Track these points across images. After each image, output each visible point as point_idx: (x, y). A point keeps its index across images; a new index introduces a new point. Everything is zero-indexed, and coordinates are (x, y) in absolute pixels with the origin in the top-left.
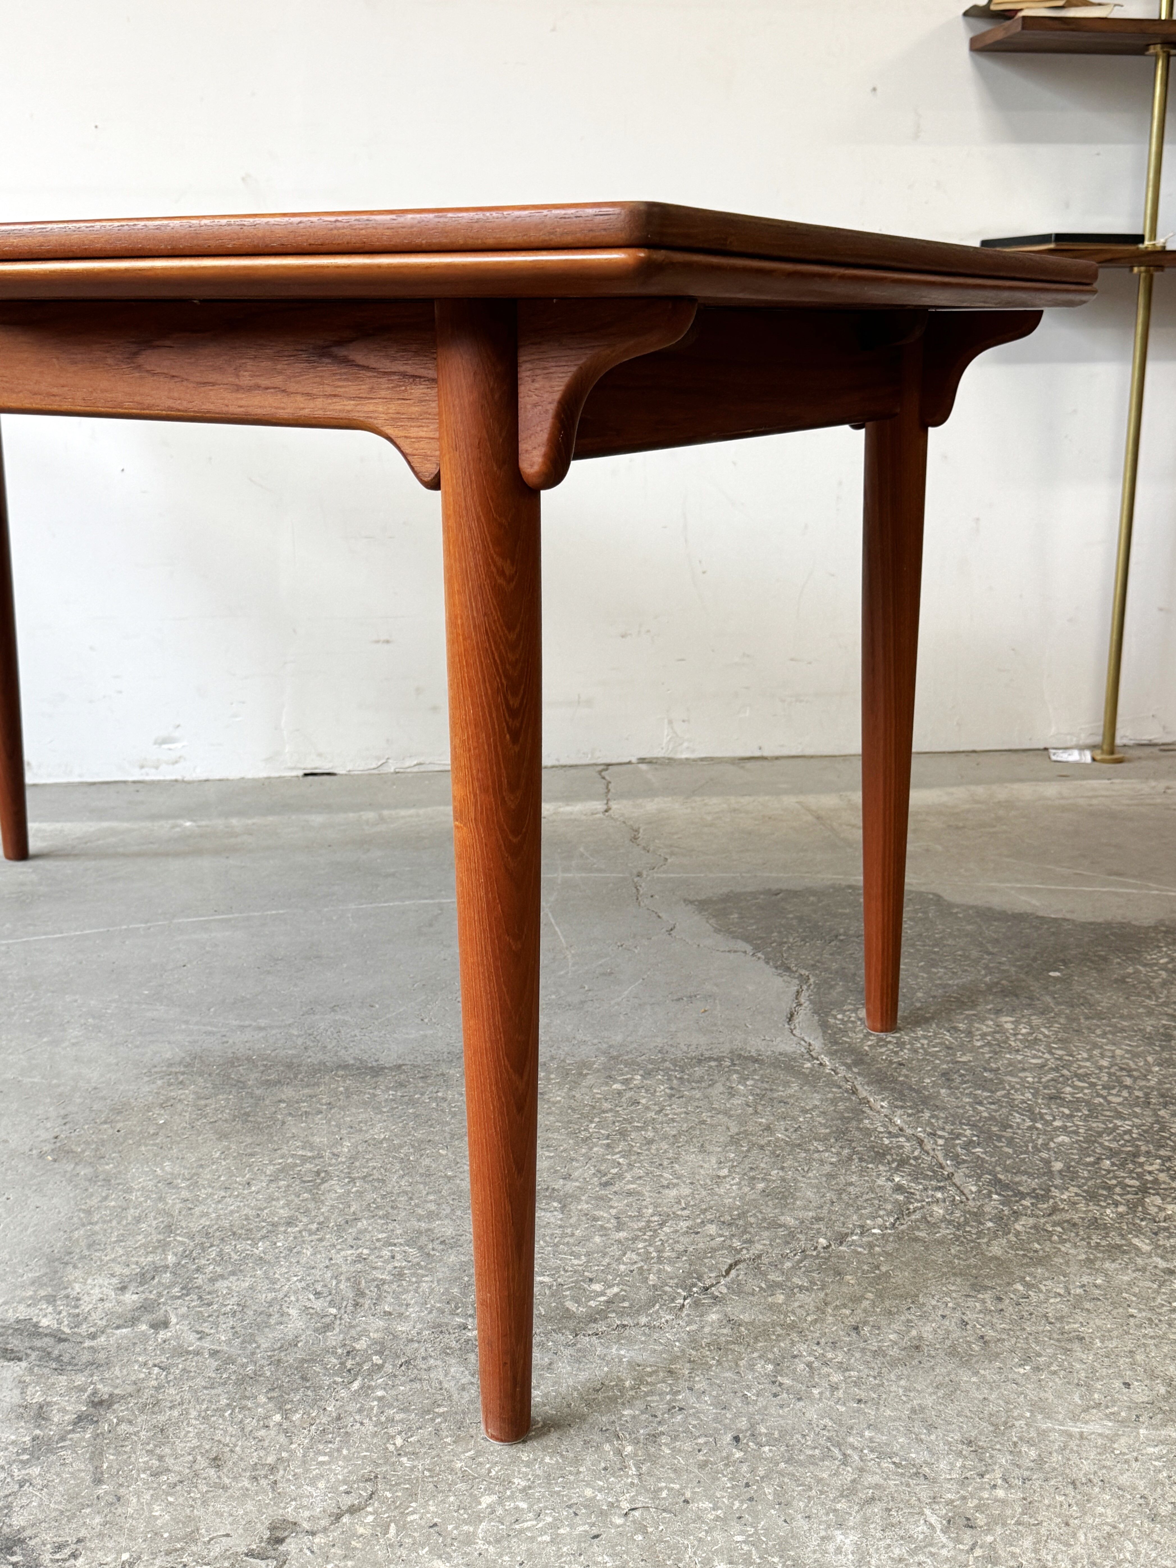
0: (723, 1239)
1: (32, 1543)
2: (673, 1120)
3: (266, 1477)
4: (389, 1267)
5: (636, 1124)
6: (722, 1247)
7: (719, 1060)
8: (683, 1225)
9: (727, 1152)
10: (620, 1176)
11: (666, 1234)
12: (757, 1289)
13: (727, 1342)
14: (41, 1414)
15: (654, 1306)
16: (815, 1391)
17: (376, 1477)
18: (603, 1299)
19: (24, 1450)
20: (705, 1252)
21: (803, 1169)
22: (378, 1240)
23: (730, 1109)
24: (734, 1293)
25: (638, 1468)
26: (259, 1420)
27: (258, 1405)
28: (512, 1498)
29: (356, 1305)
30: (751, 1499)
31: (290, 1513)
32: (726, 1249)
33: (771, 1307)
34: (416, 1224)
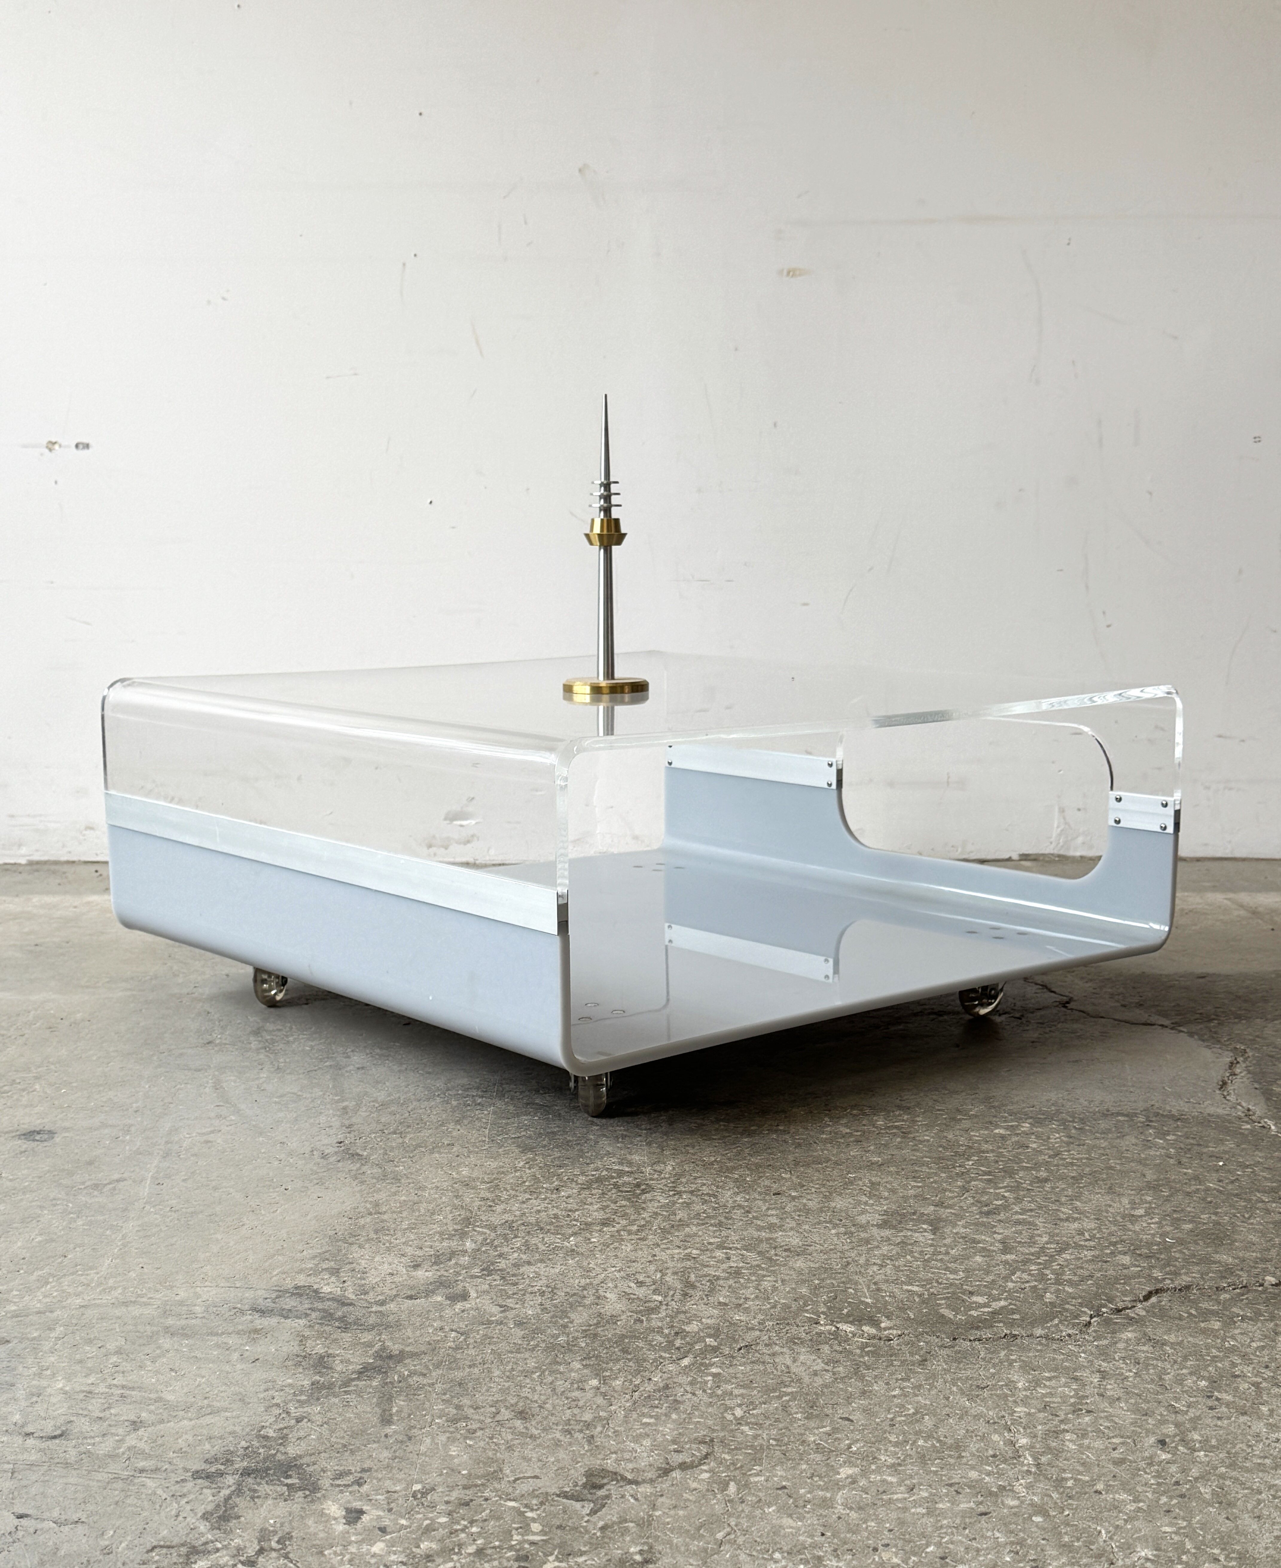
0: (1139, 1269)
1: (311, 1469)
2: (1072, 1164)
3: (581, 1431)
4: (725, 1266)
5: (1024, 1164)
6: (1138, 1275)
7: (1131, 1116)
8: (1089, 1254)
9: (1143, 1195)
10: (1006, 1207)
11: (1067, 1260)
12: (1186, 1315)
13: (1147, 1358)
14: (322, 1363)
15: (1051, 1320)
16: (1264, 1409)
17: (712, 1440)
18: (986, 1310)
19: (302, 1392)
20: (1116, 1278)
21: (1243, 1216)
22: (710, 1243)
23: (1146, 1159)
24: (1154, 1315)
25: (1035, 1459)
26: (572, 1383)
27: (572, 1370)
28: (878, 1471)
29: (685, 1295)
30: (1182, 1496)
31: (610, 1464)
32: (1145, 1278)
33: (1204, 1331)
34: (756, 1234)
